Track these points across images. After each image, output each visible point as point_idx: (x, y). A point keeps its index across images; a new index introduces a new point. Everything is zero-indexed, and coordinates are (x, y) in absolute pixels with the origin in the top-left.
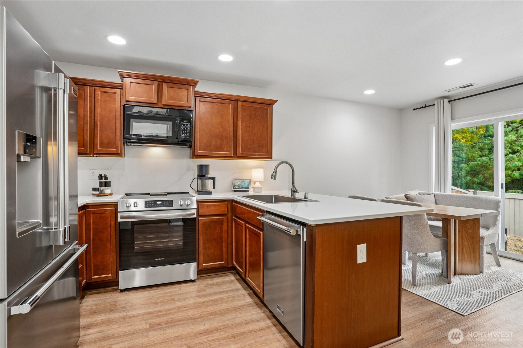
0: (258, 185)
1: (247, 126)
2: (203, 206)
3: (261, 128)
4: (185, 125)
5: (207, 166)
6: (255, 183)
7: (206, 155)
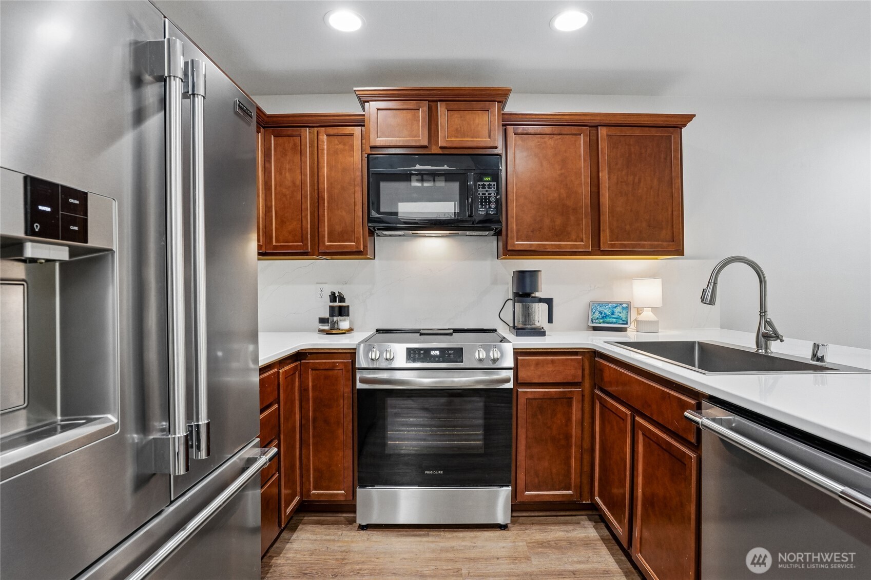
0: (648, 315)
1: (621, 182)
2: (527, 364)
3: (656, 182)
4: (487, 187)
5: (534, 274)
6: (639, 311)
7: (533, 249)
